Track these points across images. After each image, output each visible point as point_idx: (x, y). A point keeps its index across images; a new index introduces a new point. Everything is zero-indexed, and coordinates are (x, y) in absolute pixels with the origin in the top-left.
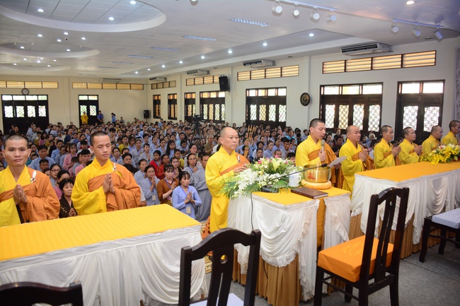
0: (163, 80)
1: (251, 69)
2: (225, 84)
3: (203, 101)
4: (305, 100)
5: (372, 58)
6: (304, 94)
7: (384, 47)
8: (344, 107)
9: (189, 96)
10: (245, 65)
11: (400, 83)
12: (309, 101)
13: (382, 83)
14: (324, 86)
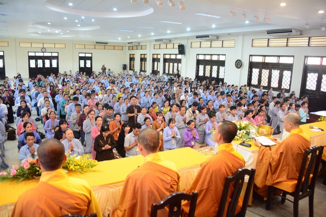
0: (137, 44)
1: (201, 41)
2: (182, 50)
3: (165, 60)
4: (239, 64)
5: (288, 38)
6: (238, 60)
7: (297, 32)
8: (265, 71)
9: (155, 57)
10: (197, 38)
11: (306, 57)
12: (241, 65)
13: (293, 56)
14: (252, 56)
